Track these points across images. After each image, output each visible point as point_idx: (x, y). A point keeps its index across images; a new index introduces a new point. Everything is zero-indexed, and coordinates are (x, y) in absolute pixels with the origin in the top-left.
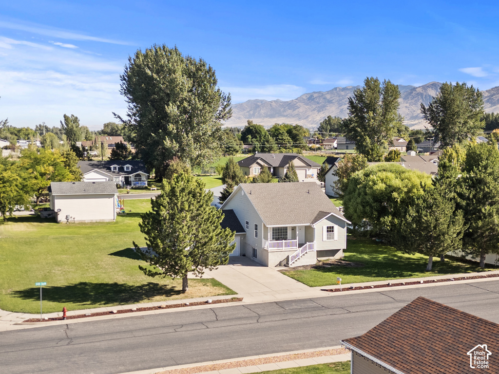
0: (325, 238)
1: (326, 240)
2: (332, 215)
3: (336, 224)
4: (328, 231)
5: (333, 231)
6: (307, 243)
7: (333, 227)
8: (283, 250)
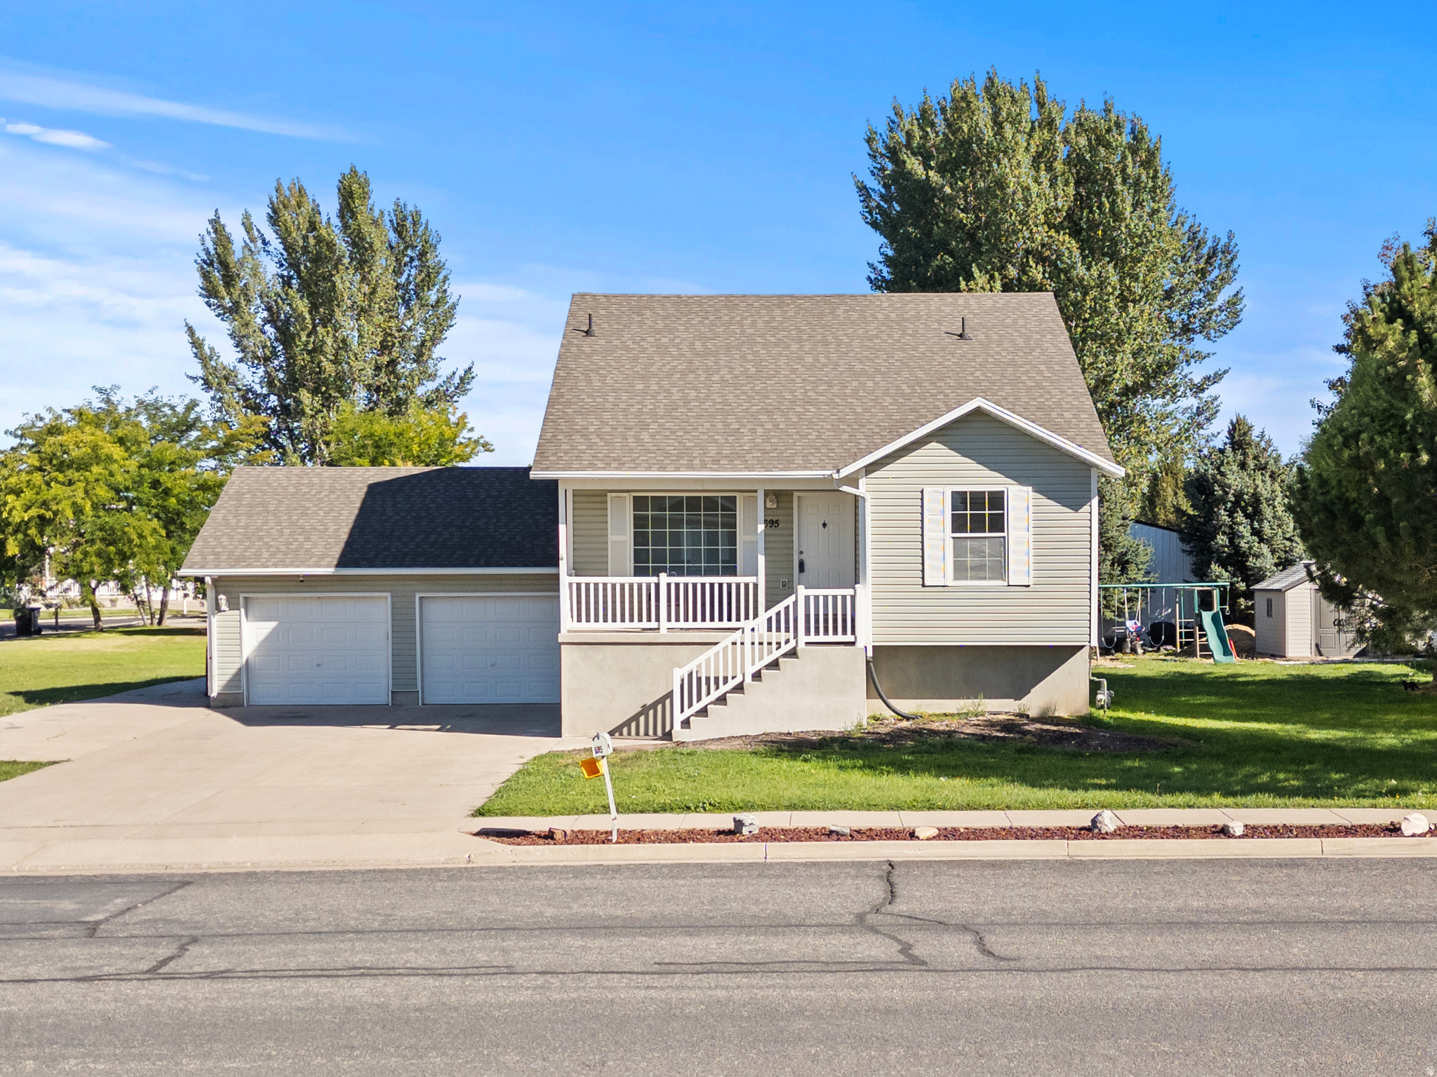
0: (940, 568)
1: (950, 581)
2: (978, 412)
3: (1021, 480)
4: (958, 524)
5: (998, 524)
6: (802, 591)
7: (997, 500)
8: (663, 635)
